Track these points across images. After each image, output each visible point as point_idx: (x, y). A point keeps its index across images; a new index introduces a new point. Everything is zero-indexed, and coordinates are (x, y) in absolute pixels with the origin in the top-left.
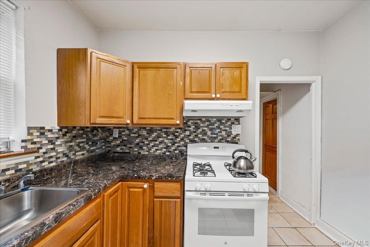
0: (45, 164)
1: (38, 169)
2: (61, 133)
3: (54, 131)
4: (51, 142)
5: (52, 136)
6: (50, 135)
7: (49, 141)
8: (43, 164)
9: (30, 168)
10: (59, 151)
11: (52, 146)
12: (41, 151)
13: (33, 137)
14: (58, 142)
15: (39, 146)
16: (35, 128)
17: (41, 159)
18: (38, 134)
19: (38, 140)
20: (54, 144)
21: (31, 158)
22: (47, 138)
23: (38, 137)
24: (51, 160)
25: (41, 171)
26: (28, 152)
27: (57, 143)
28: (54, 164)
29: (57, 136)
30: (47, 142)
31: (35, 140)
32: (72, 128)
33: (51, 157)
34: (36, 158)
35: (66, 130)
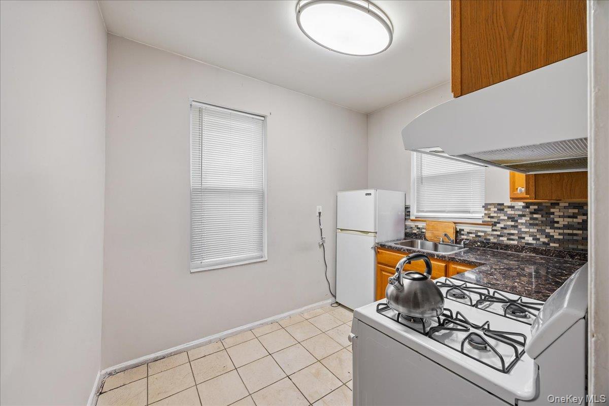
0: (504, 239)
1: (495, 241)
2: (527, 210)
3: (516, 207)
4: (511, 218)
5: (513, 212)
6: (510, 212)
7: (508, 218)
8: (501, 238)
9: (488, 237)
10: (523, 230)
11: (513, 223)
12: (498, 225)
13: (489, 212)
14: (523, 220)
15: (496, 220)
16: (493, 204)
17: (498, 233)
18: (496, 209)
19: (495, 215)
20: (517, 221)
21: (488, 229)
22: (506, 214)
23: (495, 212)
24: (512, 237)
25: (494, 243)
26: (485, 224)
27: (519, 221)
28: (515, 243)
29: (520, 213)
30: (506, 218)
31: (492, 215)
32: (550, 205)
33: (513, 234)
34: (493, 230)
35: (536, 207)
